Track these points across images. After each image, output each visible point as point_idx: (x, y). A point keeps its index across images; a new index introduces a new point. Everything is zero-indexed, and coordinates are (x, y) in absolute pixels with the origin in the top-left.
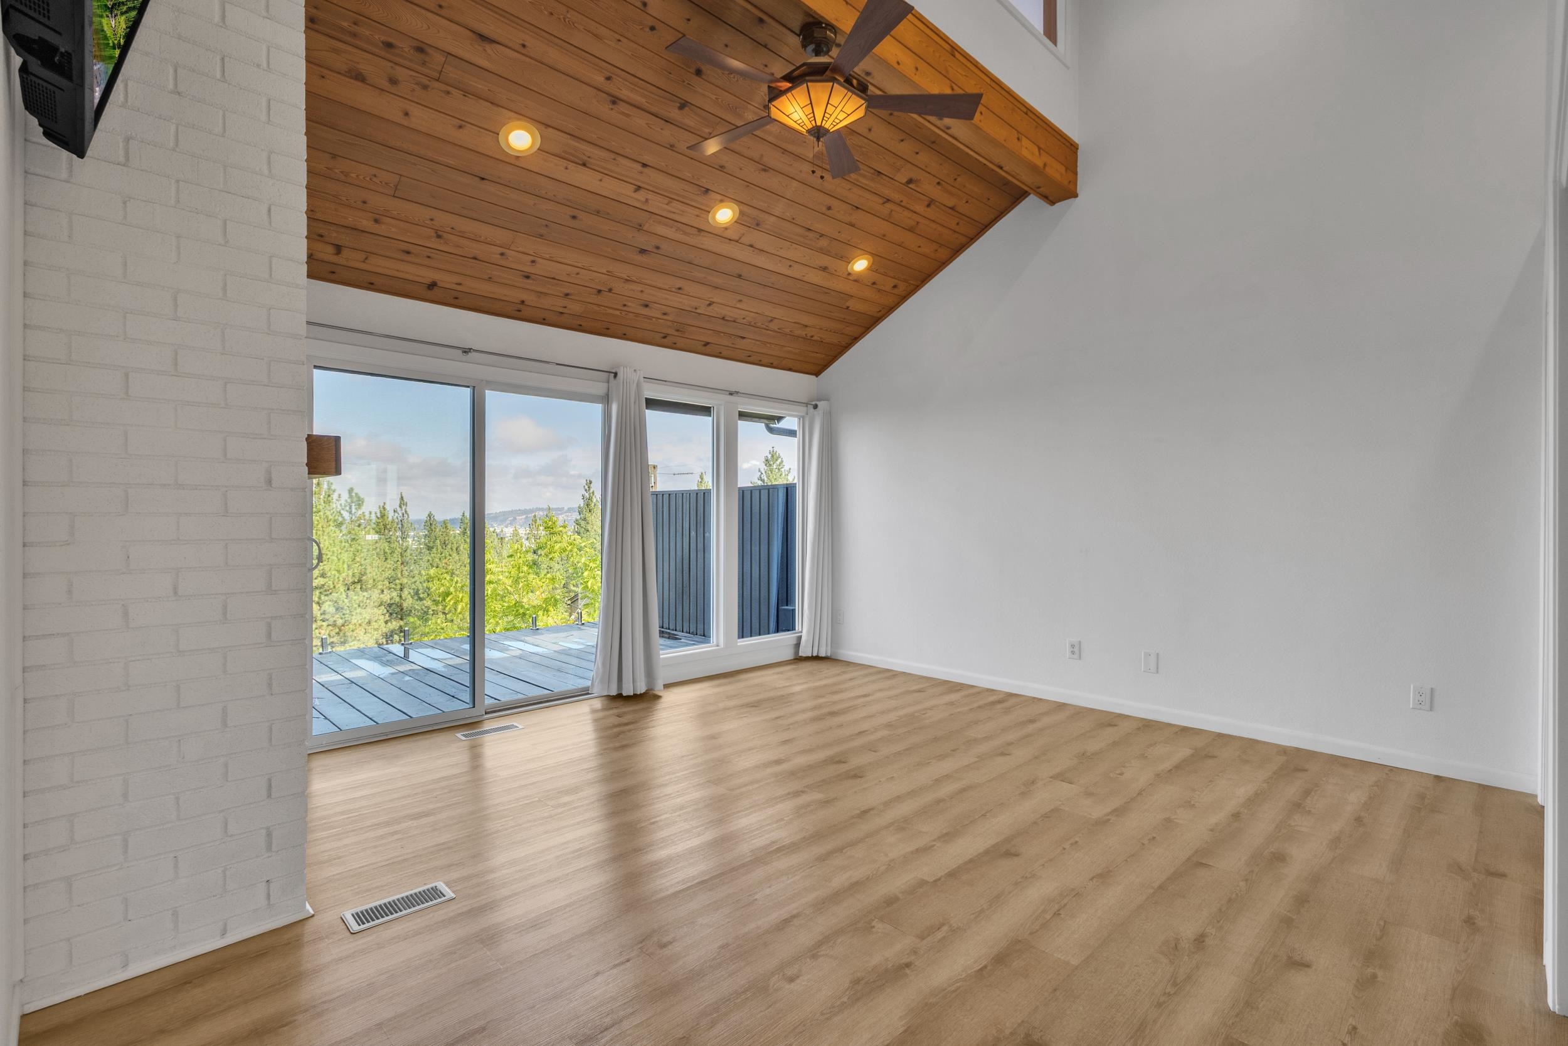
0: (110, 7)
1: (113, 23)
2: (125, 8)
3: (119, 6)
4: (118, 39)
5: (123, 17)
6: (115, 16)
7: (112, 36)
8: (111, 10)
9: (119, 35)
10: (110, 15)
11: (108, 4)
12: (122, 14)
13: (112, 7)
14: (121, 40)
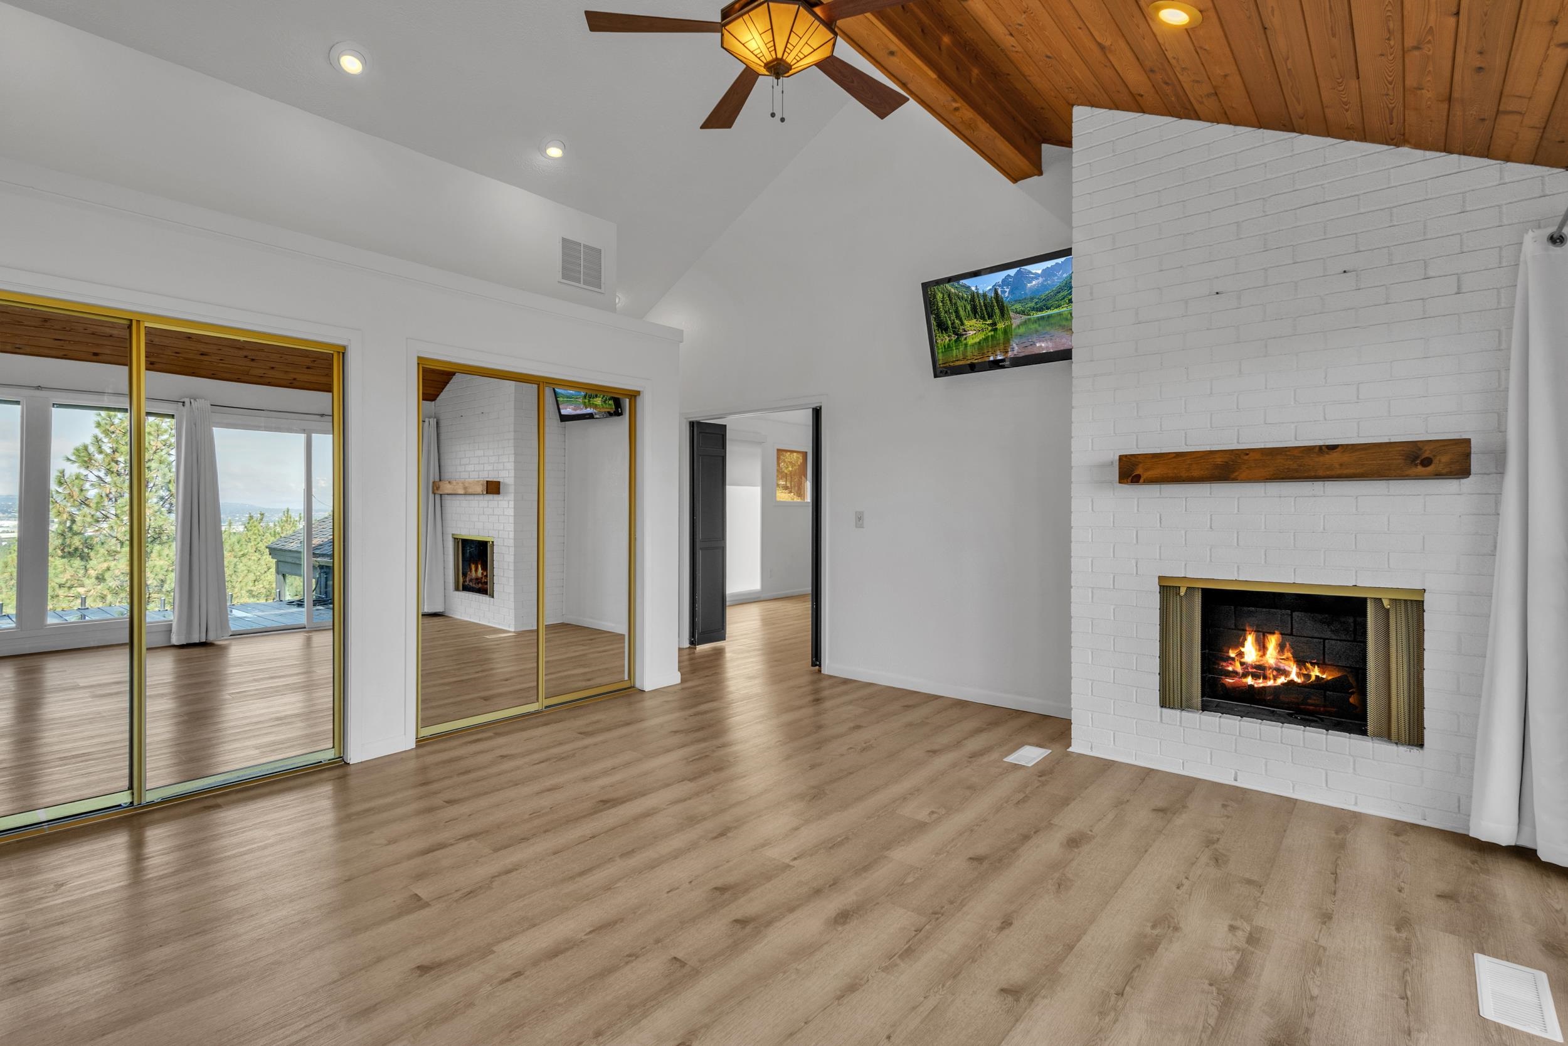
0: (956, 337)
1: (972, 333)
2: (957, 321)
3: (956, 328)
4: (987, 326)
5: (966, 322)
6: (965, 331)
7: (984, 333)
8: (959, 335)
9: (983, 326)
10: (965, 336)
11: (954, 339)
12: (962, 324)
13: (957, 334)
14: (987, 323)
